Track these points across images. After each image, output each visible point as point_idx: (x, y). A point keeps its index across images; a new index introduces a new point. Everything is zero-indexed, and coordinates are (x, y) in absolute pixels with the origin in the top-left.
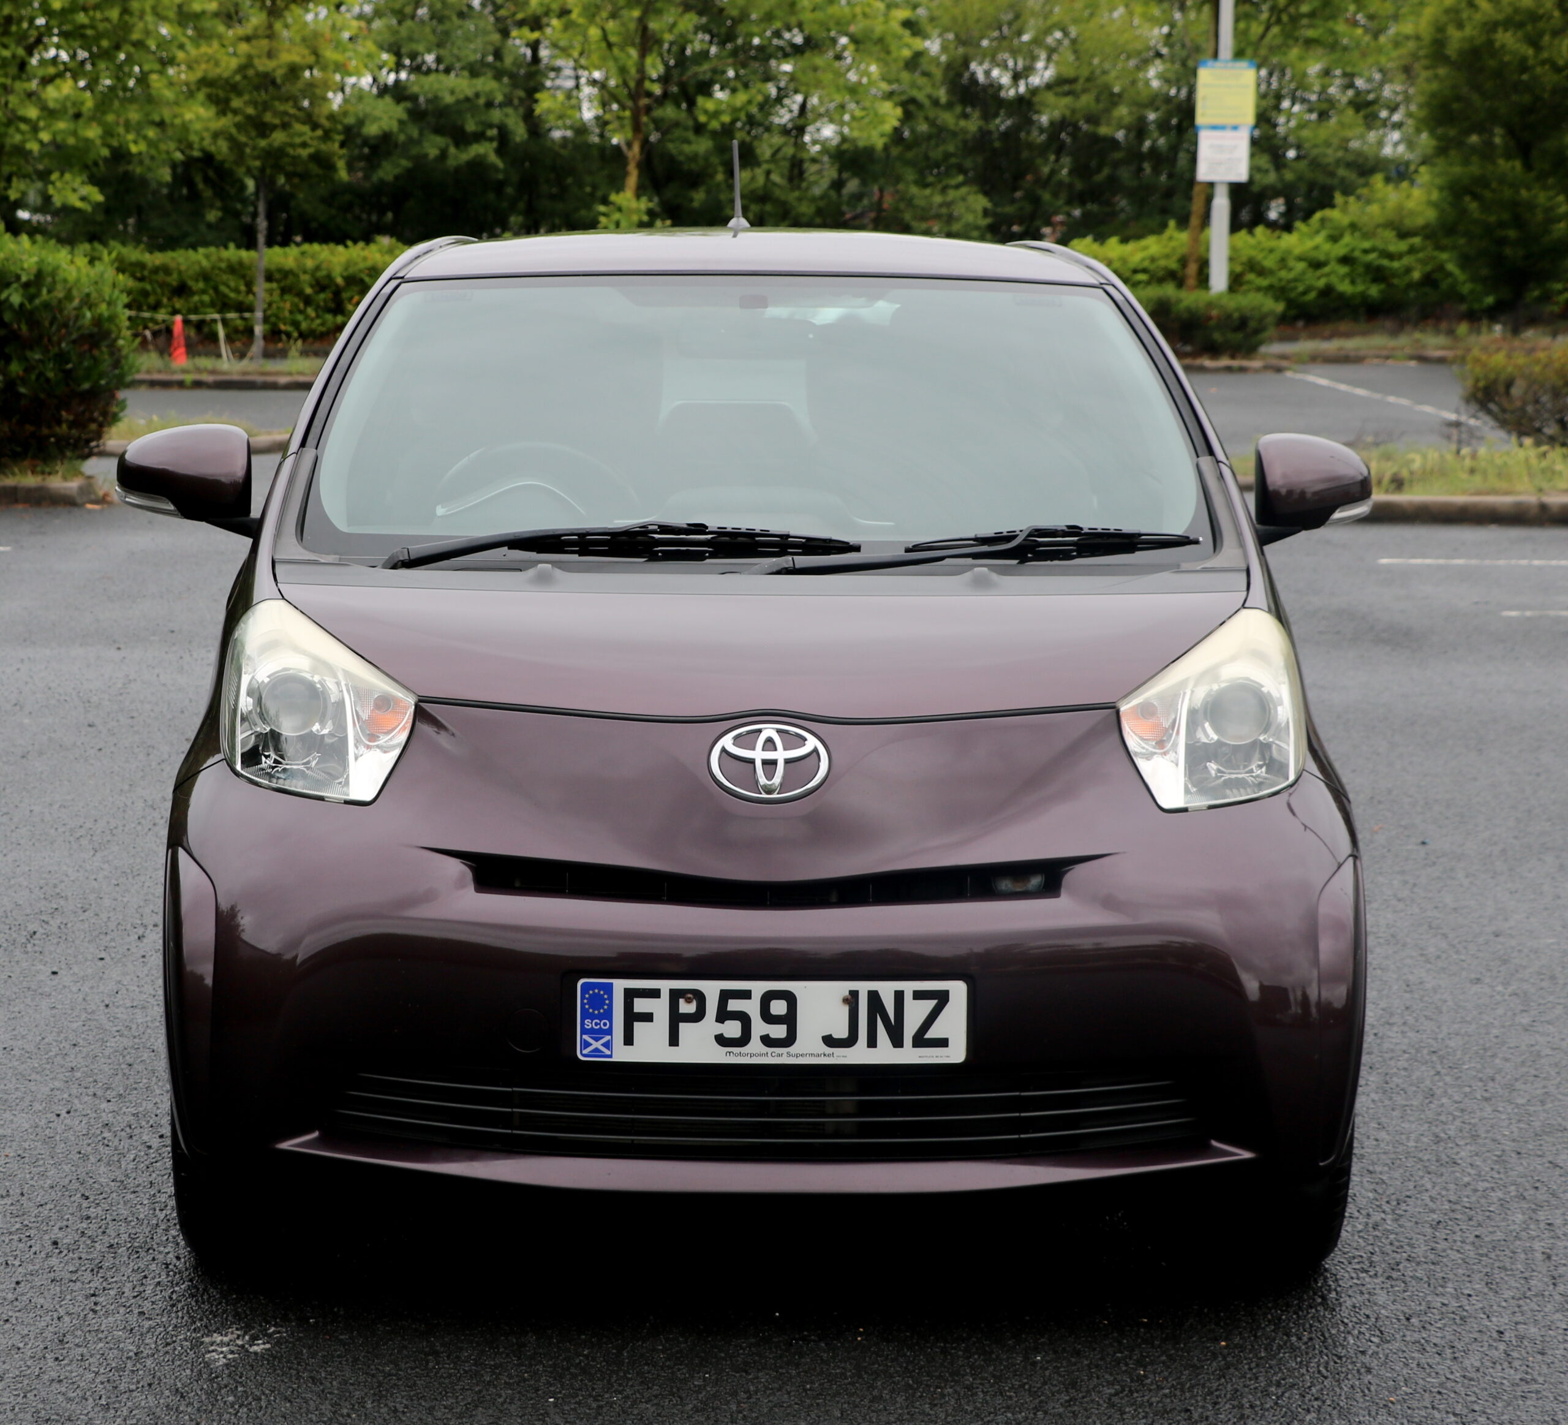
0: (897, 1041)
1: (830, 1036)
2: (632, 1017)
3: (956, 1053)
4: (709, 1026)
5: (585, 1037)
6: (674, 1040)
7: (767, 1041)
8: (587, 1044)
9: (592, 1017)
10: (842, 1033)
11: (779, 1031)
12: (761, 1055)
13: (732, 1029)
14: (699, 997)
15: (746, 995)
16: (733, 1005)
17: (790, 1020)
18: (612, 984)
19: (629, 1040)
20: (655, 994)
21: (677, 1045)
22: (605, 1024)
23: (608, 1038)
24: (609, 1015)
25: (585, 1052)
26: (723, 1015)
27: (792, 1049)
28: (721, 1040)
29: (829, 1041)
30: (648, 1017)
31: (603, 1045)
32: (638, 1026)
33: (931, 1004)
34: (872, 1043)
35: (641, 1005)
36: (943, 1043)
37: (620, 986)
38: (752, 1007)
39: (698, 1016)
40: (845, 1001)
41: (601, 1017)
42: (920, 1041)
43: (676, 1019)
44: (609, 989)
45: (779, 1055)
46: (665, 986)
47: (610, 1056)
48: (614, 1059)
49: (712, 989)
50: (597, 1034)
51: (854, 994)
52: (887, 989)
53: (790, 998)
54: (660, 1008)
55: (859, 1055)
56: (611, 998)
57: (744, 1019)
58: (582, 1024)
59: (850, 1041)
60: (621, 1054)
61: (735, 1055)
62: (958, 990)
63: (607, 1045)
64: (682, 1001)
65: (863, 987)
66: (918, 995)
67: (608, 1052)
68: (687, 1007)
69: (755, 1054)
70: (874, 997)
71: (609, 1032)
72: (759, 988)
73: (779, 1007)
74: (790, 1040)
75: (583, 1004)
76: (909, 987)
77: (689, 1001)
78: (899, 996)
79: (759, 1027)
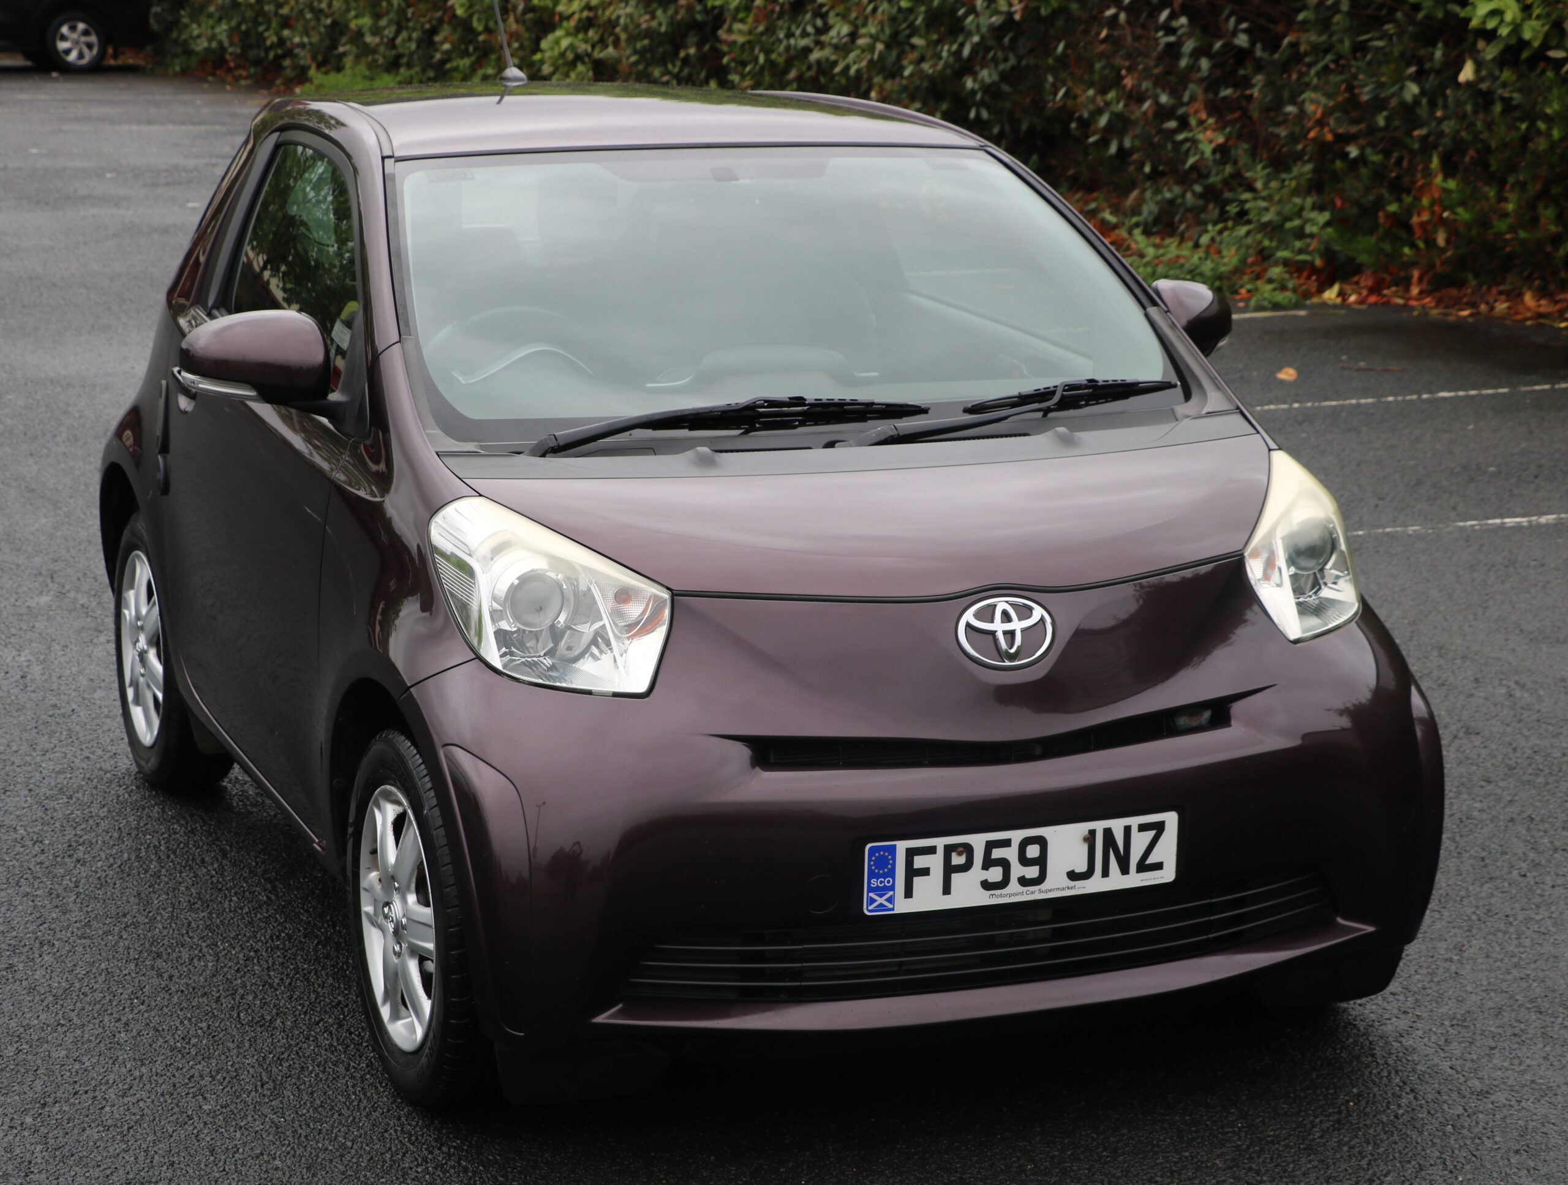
0: (1125, 870)
1: (1073, 871)
2: (912, 873)
3: (1168, 874)
4: (977, 873)
5: (871, 895)
6: (947, 890)
7: (1023, 881)
8: (873, 901)
9: (877, 876)
10: (1082, 867)
11: (1033, 872)
12: (1017, 894)
13: (995, 874)
14: (968, 849)
15: (1007, 843)
16: (997, 853)
17: (1041, 861)
18: (895, 846)
19: (909, 894)
20: (932, 850)
21: (949, 893)
22: (889, 882)
23: (891, 893)
24: (892, 874)
25: (870, 908)
26: (988, 863)
27: (1043, 886)
28: (986, 885)
29: (1073, 876)
30: (925, 872)
31: (887, 900)
32: (917, 880)
33: (1151, 834)
34: (1105, 873)
35: (919, 862)
36: (1159, 866)
37: (902, 846)
38: (1011, 854)
39: (966, 867)
40: (1086, 839)
41: (885, 876)
42: (1143, 867)
43: (949, 870)
44: (892, 850)
45: (1032, 893)
46: (940, 842)
47: (893, 909)
48: (896, 911)
49: (978, 841)
50: (881, 891)
51: (1092, 833)
52: (1117, 826)
53: (1042, 842)
54: (935, 863)
55: (1096, 885)
56: (894, 859)
57: (1005, 864)
58: (869, 883)
59: (1088, 874)
60: (903, 906)
61: (997, 897)
62: (1171, 819)
63: (890, 900)
64: (954, 855)
65: (1099, 826)
66: (1143, 828)
67: (890, 906)
68: (957, 860)
69: (1014, 893)
70: (1108, 833)
71: (892, 888)
72: (1017, 836)
73: (1033, 851)
74: (1040, 879)
75: (870, 866)
76: (1135, 821)
77: (960, 854)
78: (1127, 830)
79: (1018, 870)
